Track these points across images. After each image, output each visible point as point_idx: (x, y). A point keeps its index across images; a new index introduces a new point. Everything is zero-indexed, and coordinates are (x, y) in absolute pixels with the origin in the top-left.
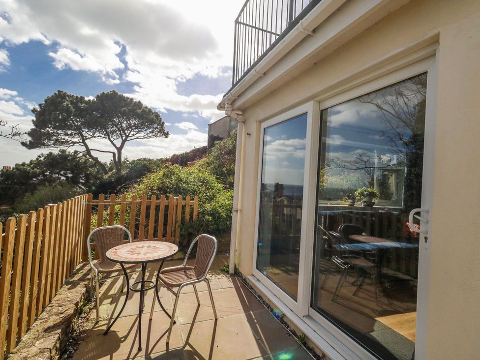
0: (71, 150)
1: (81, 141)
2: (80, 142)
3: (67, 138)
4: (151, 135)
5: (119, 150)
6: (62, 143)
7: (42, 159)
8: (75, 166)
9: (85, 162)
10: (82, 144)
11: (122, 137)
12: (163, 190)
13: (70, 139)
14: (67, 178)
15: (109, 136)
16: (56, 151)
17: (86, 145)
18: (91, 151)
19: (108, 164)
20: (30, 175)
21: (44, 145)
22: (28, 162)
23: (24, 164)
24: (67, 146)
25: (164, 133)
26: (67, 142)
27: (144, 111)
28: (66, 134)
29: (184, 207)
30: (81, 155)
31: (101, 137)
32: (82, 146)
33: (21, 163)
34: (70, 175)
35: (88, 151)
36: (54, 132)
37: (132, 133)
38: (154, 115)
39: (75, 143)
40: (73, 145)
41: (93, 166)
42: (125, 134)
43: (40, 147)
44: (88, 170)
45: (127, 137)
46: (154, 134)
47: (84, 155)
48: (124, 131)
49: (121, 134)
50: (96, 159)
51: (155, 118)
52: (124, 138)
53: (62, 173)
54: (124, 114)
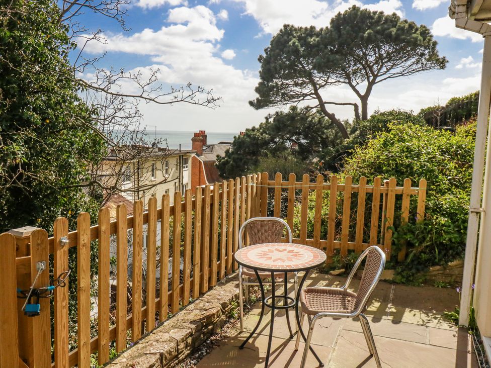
1: (313, 92)
2: (312, 94)
3: (297, 89)
4: (415, 67)
5: (364, 99)
6: (293, 97)
7: (271, 120)
8: (308, 128)
9: (320, 122)
10: (314, 96)
11: (368, 78)
13: (300, 90)
14: (300, 145)
15: (349, 78)
16: (286, 109)
17: (319, 97)
18: (325, 105)
19: (351, 122)
20: (259, 142)
21: (271, 102)
22: (257, 126)
23: (253, 129)
24: (296, 101)
25: (438, 60)
26: (298, 96)
28: (296, 85)
30: (314, 110)
31: (339, 82)
32: (315, 98)
33: (251, 128)
34: (303, 141)
35: (322, 104)
36: (282, 84)
37: (384, 69)
39: (305, 95)
40: (303, 99)
41: (330, 126)
42: (372, 72)
43: (267, 105)
44: (323, 133)
45: (375, 76)
46: (420, 65)
47: (318, 112)
48: (371, 68)
49: (367, 73)
50: (332, 117)
52: (371, 79)
53: (294, 138)
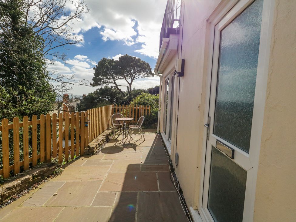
0: (109, 86)
2: (113, 82)
3: (107, 80)
4: (145, 75)
5: (130, 84)
6: (106, 83)
7: (98, 91)
8: (111, 93)
9: (116, 91)
11: (131, 78)
12: (139, 104)
13: (109, 80)
14: (109, 99)
15: (125, 78)
16: (103, 87)
17: (115, 83)
18: (118, 86)
19: (126, 92)
20: (94, 98)
21: (98, 84)
22: (93, 93)
23: (91, 94)
24: (108, 84)
25: (152, 74)
26: (107, 82)
27: (141, 64)
28: (107, 78)
29: (145, 110)
30: (114, 88)
31: (122, 78)
33: (90, 93)
34: (110, 98)
35: (116, 86)
36: (102, 78)
37: (136, 76)
38: (146, 65)
39: (111, 82)
40: (110, 84)
41: (119, 93)
42: (133, 76)
43: (97, 85)
44: (117, 95)
45: (134, 77)
46: (147, 75)
47: (115, 88)
48: (132, 75)
49: (131, 76)
50: (120, 90)
51: (147, 67)
52: (132, 78)
53: (106, 97)
54: (132, 66)
